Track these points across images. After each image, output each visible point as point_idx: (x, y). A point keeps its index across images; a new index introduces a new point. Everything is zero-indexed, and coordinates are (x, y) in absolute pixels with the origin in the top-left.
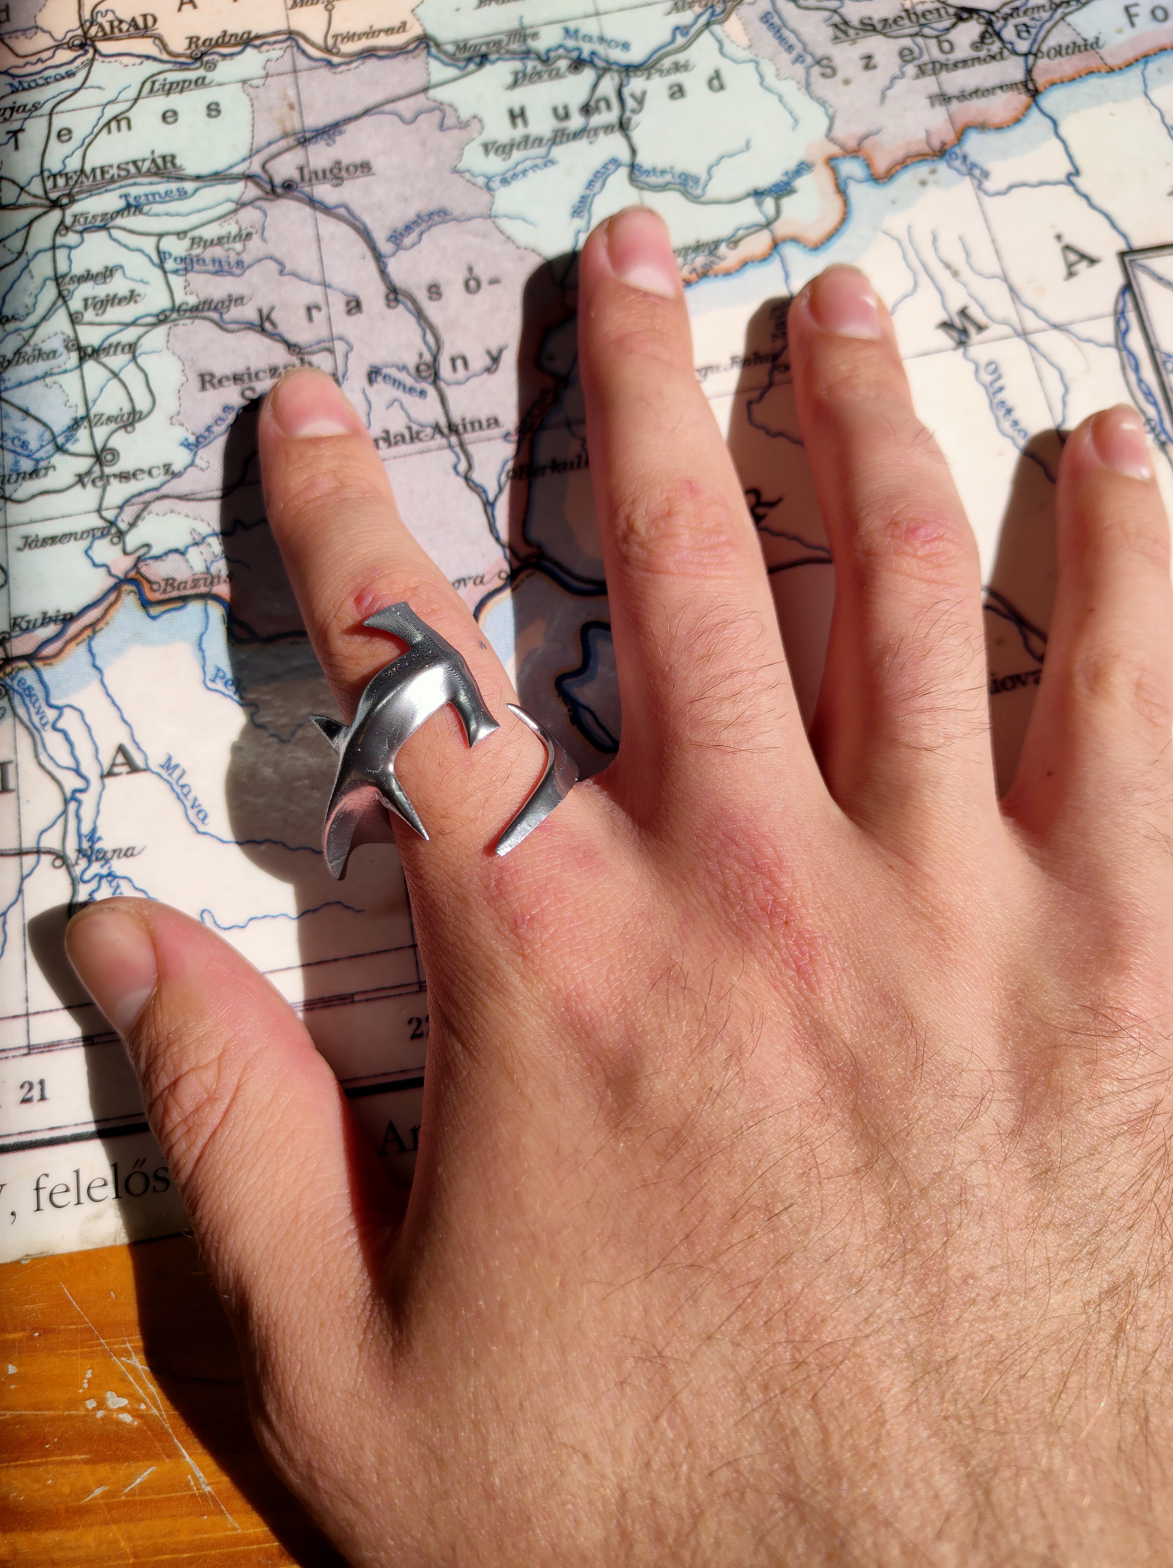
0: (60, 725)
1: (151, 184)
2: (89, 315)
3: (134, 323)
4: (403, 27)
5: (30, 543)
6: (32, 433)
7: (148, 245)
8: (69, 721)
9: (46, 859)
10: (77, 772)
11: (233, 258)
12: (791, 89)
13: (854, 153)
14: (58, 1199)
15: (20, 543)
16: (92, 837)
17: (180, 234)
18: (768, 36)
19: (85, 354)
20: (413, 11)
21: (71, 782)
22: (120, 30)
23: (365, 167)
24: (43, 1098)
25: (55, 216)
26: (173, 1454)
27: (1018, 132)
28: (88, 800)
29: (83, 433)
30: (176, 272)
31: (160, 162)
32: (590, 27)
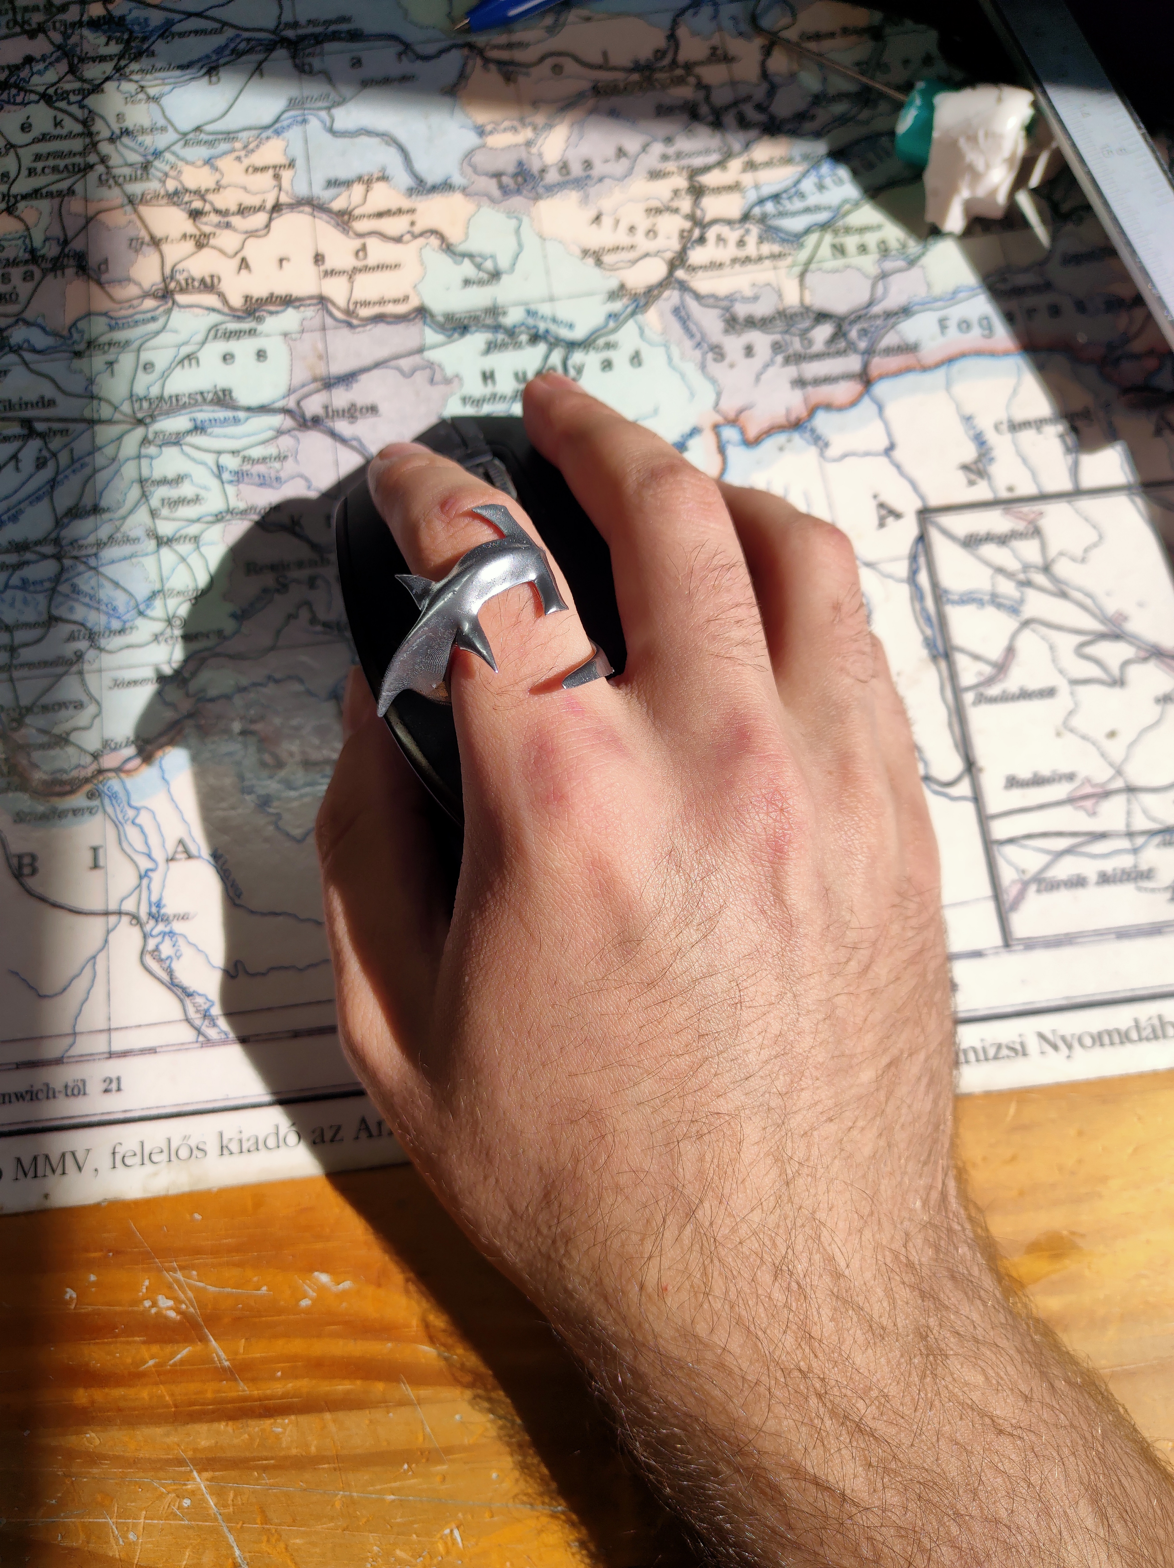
0: (138, 821)
1: (213, 411)
2: (165, 512)
3: (198, 520)
4: (406, 299)
5: (118, 684)
6: (120, 600)
7: (210, 459)
8: (144, 819)
9: (125, 919)
10: (149, 856)
11: (273, 475)
12: (691, 369)
13: (733, 422)
14: (128, 1161)
15: (111, 684)
16: (159, 905)
17: (234, 453)
18: (676, 327)
19: (162, 542)
20: (415, 287)
21: (144, 864)
22: (193, 287)
23: (373, 409)
24: (119, 1089)
25: (139, 432)
26: (203, 1339)
27: (854, 413)
28: (156, 877)
29: (158, 603)
30: (231, 482)
31: (221, 394)
32: (545, 309)
